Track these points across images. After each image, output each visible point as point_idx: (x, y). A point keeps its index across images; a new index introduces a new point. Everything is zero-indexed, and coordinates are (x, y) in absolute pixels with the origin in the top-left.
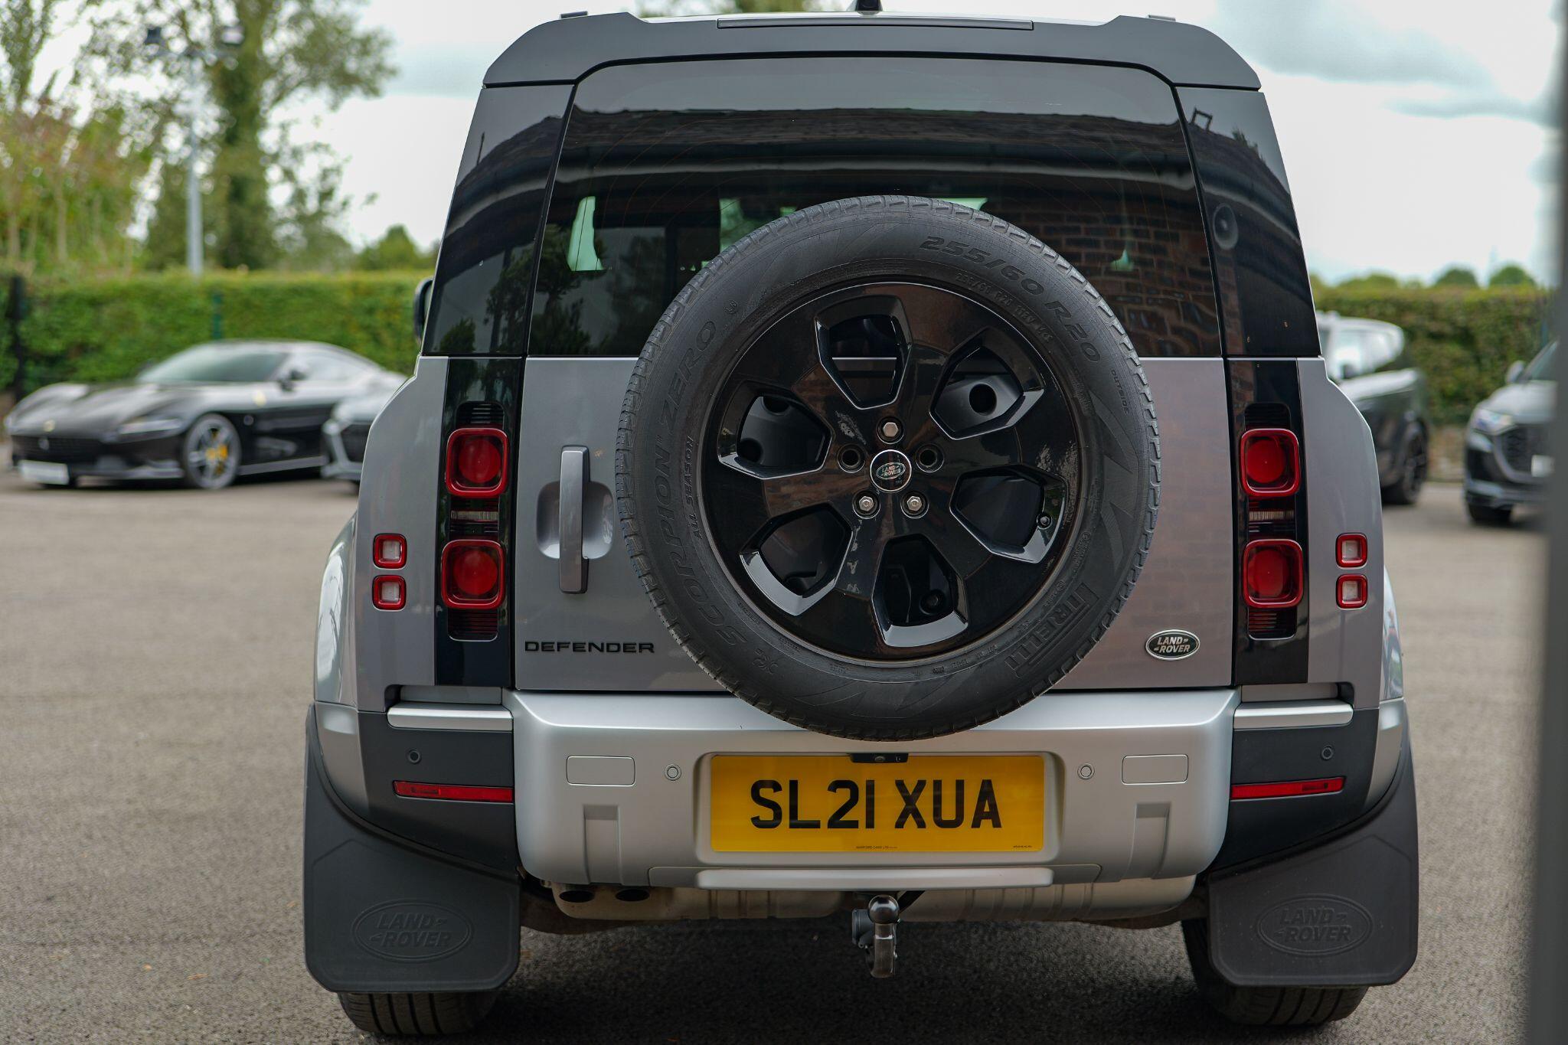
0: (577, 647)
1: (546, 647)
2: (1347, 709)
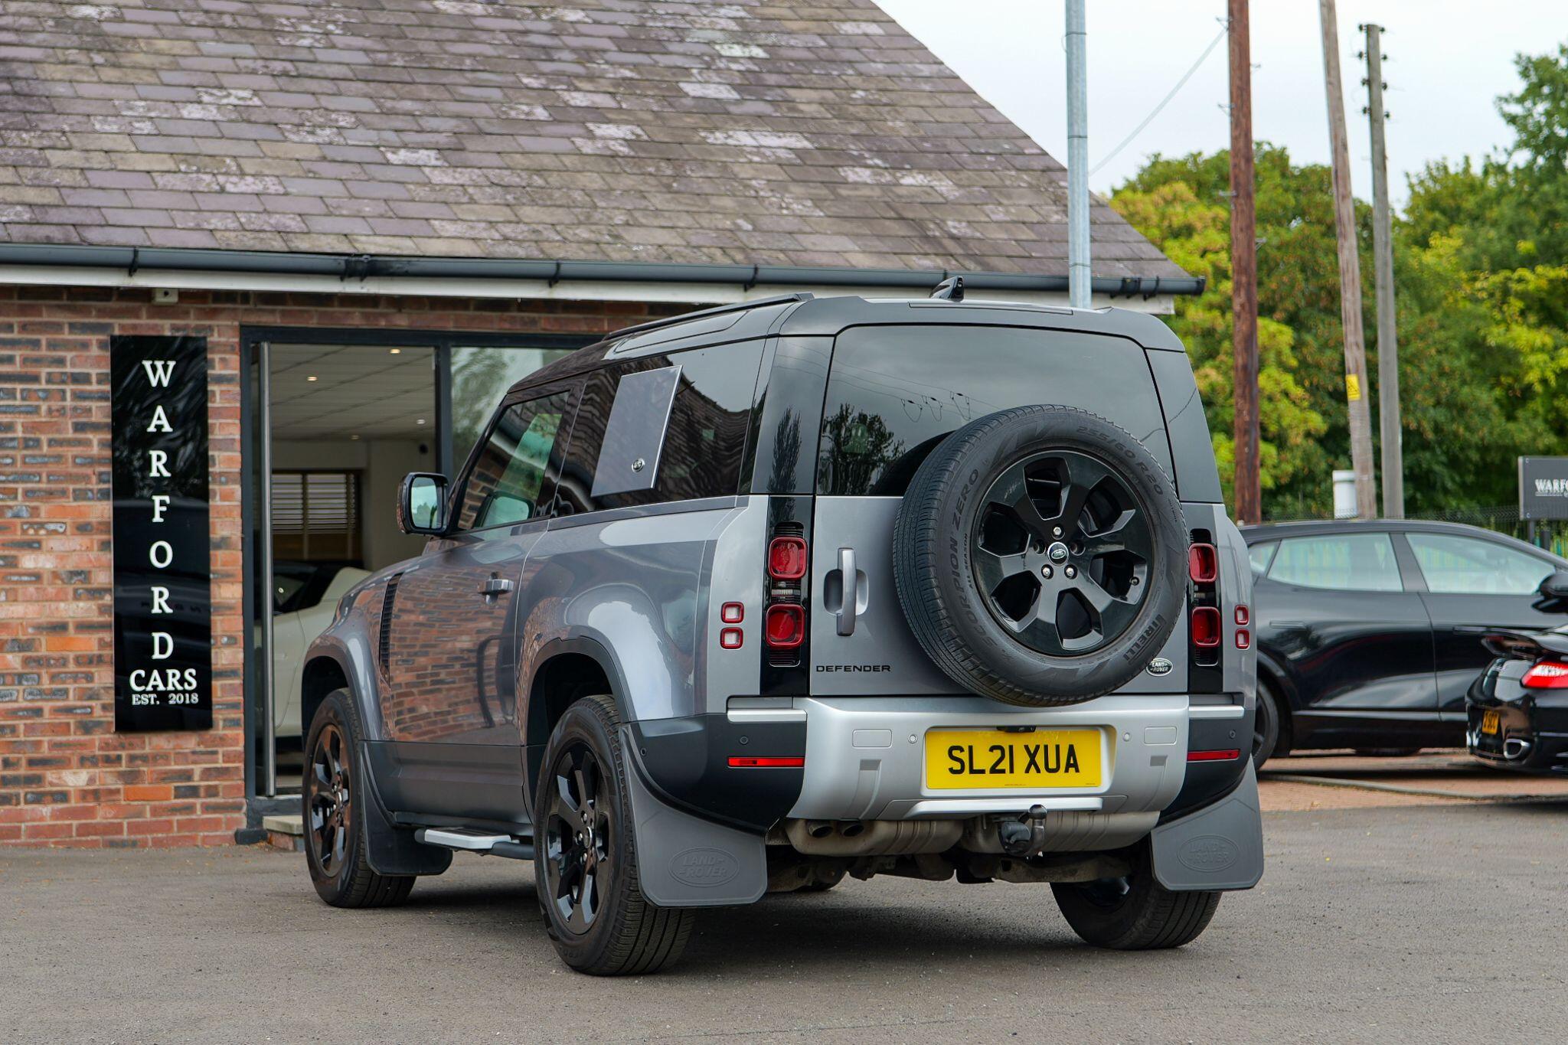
0: (846, 669)
1: (828, 669)
2: (1240, 708)
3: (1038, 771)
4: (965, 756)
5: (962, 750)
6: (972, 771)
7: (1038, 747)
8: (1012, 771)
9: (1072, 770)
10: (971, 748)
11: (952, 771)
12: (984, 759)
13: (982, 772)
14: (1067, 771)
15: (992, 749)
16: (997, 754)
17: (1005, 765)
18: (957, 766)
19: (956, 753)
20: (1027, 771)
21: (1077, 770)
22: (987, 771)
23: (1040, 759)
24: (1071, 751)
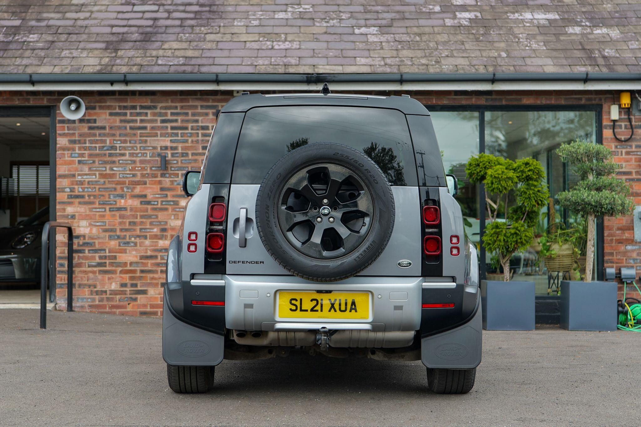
0: (243, 262)
1: (235, 262)
2: (454, 284)
3: (335, 311)
4: (298, 303)
5: (296, 300)
6: (301, 310)
7: (336, 300)
8: (322, 311)
9: (353, 311)
10: (301, 300)
11: (291, 310)
12: (308, 305)
13: (307, 311)
14: (350, 311)
15: (312, 300)
16: (314, 303)
17: (318, 308)
18: (294, 308)
19: (293, 302)
20: (330, 311)
21: (356, 311)
22: (309, 310)
23: (336, 306)
24: (353, 303)
